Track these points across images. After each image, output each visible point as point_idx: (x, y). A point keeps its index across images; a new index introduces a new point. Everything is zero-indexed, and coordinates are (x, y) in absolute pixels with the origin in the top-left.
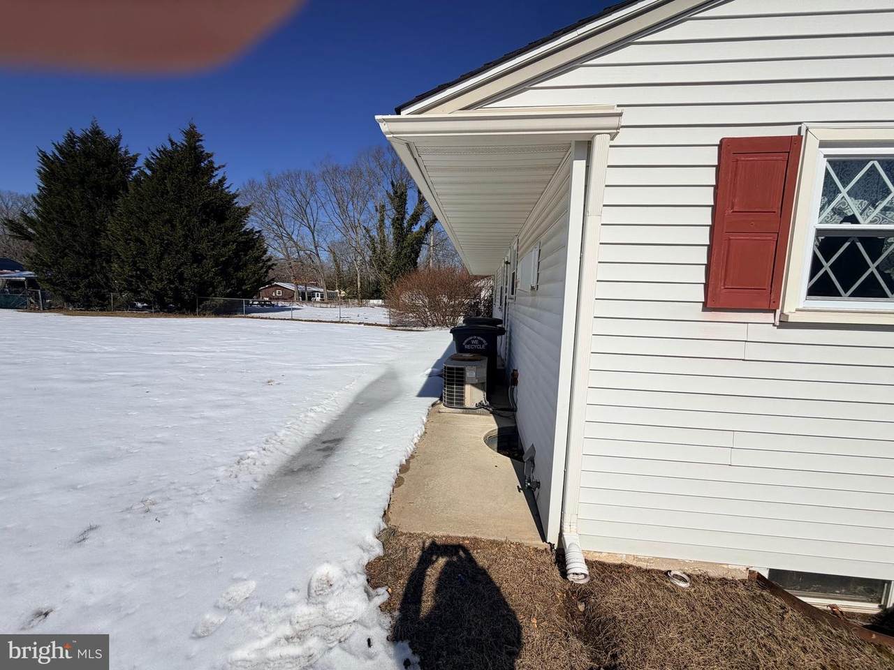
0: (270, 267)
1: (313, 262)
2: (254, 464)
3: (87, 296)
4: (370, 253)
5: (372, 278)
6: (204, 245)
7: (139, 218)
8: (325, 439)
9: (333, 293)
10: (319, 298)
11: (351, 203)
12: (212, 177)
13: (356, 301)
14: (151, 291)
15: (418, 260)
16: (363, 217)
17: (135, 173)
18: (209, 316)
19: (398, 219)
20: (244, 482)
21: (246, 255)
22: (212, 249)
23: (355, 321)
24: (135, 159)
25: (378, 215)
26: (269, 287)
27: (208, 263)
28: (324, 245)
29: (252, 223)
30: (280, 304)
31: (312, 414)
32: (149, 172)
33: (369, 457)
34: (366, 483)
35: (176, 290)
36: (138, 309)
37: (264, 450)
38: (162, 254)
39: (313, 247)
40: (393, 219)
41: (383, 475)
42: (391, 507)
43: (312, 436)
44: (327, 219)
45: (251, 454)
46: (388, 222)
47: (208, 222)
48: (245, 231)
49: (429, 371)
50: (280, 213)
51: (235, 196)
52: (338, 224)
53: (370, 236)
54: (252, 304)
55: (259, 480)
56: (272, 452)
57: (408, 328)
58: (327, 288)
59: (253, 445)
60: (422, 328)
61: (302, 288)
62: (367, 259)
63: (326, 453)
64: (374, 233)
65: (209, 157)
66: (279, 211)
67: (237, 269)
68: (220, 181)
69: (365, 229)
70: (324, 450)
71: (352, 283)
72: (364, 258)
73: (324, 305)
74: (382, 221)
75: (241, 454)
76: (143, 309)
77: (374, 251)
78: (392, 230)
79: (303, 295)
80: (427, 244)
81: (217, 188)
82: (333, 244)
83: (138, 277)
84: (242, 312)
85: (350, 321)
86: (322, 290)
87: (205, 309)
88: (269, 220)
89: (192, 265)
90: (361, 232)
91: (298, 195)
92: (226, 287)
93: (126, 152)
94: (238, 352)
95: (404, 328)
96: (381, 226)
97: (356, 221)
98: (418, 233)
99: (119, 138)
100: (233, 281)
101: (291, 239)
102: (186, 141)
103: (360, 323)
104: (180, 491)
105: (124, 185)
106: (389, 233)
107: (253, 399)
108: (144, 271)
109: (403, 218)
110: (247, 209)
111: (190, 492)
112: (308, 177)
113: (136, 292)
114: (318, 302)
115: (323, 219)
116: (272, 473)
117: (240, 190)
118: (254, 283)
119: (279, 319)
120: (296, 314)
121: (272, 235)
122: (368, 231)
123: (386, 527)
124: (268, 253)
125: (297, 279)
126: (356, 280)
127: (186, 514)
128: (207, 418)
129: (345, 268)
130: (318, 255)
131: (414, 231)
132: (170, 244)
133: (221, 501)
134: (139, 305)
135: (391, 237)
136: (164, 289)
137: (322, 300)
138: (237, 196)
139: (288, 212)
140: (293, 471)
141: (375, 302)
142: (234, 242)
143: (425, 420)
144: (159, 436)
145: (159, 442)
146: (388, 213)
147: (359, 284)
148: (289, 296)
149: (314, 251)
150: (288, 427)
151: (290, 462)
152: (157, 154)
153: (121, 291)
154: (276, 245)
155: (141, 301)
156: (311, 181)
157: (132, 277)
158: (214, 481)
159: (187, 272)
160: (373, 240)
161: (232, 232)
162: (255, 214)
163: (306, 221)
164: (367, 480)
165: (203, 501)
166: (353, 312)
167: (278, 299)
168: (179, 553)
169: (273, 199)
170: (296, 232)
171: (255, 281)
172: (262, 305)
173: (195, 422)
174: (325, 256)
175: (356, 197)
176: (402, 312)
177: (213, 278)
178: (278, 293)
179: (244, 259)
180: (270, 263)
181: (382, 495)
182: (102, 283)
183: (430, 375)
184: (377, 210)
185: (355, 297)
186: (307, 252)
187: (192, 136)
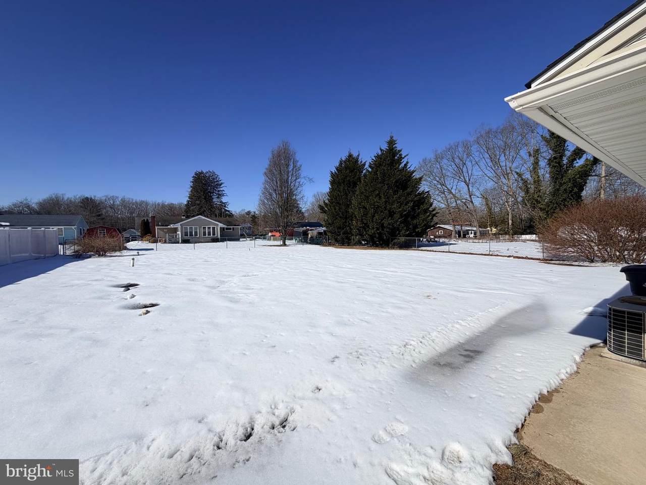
0: (434, 215)
1: (468, 207)
2: (414, 350)
3: (343, 239)
4: (522, 194)
5: (525, 216)
6: (395, 206)
7: (365, 196)
8: (467, 347)
9: (485, 231)
10: (473, 235)
11: (503, 155)
12: (401, 163)
13: (507, 236)
14: (369, 235)
15: (584, 193)
16: (515, 165)
17: (364, 171)
18: (396, 249)
19: (555, 158)
20: (407, 360)
21: (419, 209)
22: (399, 208)
23: (505, 255)
24: (364, 165)
25: (532, 159)
26: (433, 229)
27: (397, 216)
28: (478, 194)
29: (424, 187)
30: (442, 240)
31: (458, 326)
32: (370, 170)
33: (507, 375)
34: (500, 396)
35: (380, 234)
36: (363, 245)
37: (421, 342)
38: (374, 214)
39: (468, 196)
40: (549, 160)
41: (519, 396)
42: (525, 428)
43: (456, 343)
44: (481, 173)
45: (412, 342)
46: (543, 163)
47: (397, 191)
48: (419, 193)
49: (590, 309)
50: (443, 176)
51: (413, 172)
52: (490, 175)
53: (522, 179)
54: (422, 241)
55: (416, 362)
56: (426, 346)
57: (565, 262)
58: (480, 227)
59: (414, 337)
60: (586, 264)
61: (458, 228)
62: (520, 199)
63: (467, 359)
64: (527, 176)
65: (399, 152)
66: (443, 175)
67: (414, 218)
68: (406, 165)
69: (517, 173)
70: (465, 356)
71: (504, 221)
72: (516, 199)
73: (476, 241)
74: (536, 163)
75: (407, 341)
76: (365, 245)
77: (527, 192)
78: (548, 169)
79: (459, 233)
80: (595, 175)
81: (403, 169)
82: (486, 191)
83: (364, 227)
84: (415, 247)
85: (499, 254)
86: (475, 229)
87: (394, 244)
88: (435, 182)
89: (388, 218)
90: (514, 176)
91: (457, 160)
92: (407, 230)
93: (361, 162)
94: (411, 274)
95: (561, 262)
96: (534, 168)
97: (508, 168)
98: (583, 166)
99: (359, 156)
100: (411, 227)
101: (451, 193)
102: (388, 147)
103: (509, 256)
104: (373, 352)
105: (359, 179)
106: (545, 172)
107: (417, 306)
108: (366, 224)
109: (561, 157)
110: (420, 179)
111: (378, 355)
112: (465, 145)
113: (362, 235)
114: (471, 238)
115: (477, 172)
116: (425, 360)
117: (417, 167)
118: (423, 227)
119: (439, 252)
120: (452, 248)
121: (437, 192)
122: (519, 175)
123: (517, 442)
124: (434, 205)
125: (454, 222)
126: (508, 219)
127: (375, 367)
128: (389, 313)
129: (497, 209)
130: (472, 202)
131: (577, 165)
132: (378, 207)
133: (393, 367)
134: (363, 242)
135: (548, 175)
136: (374, 233)
137: (475, 237)
138: (415, 171)
139: (449, 174)
140: (440, 364)
141: (528, 237)
142: (411, 201)
143: (578, 359)
144: (366, 318)
145: (366, 321)
146: (544, 155)
147: (510, 222)
148: (448, 234)
149: (469, 199)
150: (438, 331)
151: (439, 357)
152: (374, 159)
153: (356, 235)
154: (440, 199)
155: (364, 240)
156: (467, 147)
157: (360, 227)
158: (390, 353)
159: (386, 223)
160: (527, 182)
161: (411, 195)
162: (426, 180)
163: (462, 178)
164: (502, 394)
165: (384, 363)
166: (503, 246)
167: (440, 237)
168: (370, 388)
169: (439, 167)
170: (454, 187)
171: (424, 226)
172: (429, 242)
173: (384, 314)
174: (478, 202)
175: (508, 149)
176: (558, 247)
177: (399, 225)
178: (441, 232)
179: (418, 211)
180: (434, 212)
181: (515, 413)
182: (349, 231)
183: (591, 314)
184: (530, 155)
185: (506, 234)
186: (463, 200)
187: (391, 143)
